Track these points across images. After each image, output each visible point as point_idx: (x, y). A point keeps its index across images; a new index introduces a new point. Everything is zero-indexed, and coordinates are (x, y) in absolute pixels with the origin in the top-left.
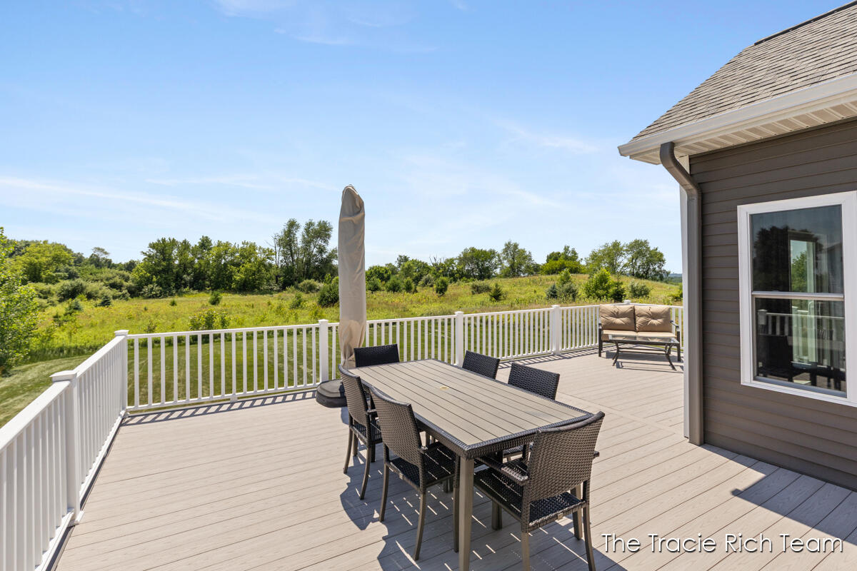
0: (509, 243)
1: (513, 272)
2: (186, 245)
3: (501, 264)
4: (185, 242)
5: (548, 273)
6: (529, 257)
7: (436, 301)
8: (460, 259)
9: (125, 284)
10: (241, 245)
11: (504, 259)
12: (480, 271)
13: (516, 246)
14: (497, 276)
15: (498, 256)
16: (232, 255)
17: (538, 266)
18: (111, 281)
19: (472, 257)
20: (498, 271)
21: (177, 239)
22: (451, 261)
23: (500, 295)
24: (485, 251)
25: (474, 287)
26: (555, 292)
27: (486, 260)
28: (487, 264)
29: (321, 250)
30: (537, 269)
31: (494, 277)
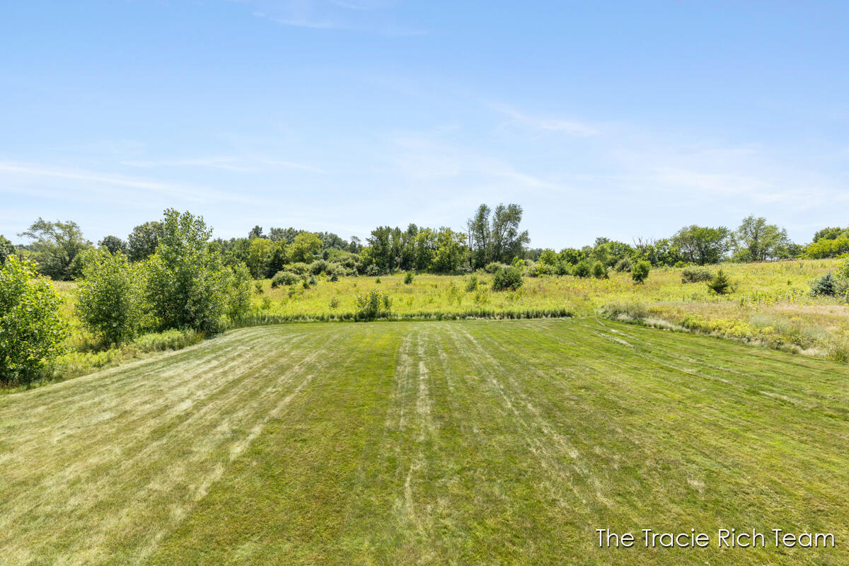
0: (750, 219)
1: (755, 254)
2: (398, 232)
3: (736, 245)
4: (397, 229)
5: (816, 257)
6: (783, 236)
7: (628, 289)
8: (676, 240)
9: (356, 264)
10: (439, 231)
11: (741, 238)
12: (703, 254)
13: (761, 222)
14: (727, 260)
15: (732, 235)
16: (432, 240)
17: (797, 247)
18: (346, 262)
19: (692, 238)
20: (730, 254)
21: (391, 227)
22: (665, 243)
23: (726, 286)
24: (712, 230)
25: (686, 274)
26: (830, 286)
27: (712, 240)
28: (712, 246)
29: (512, 234)
30: (795, 252)
31: (722, 261)
